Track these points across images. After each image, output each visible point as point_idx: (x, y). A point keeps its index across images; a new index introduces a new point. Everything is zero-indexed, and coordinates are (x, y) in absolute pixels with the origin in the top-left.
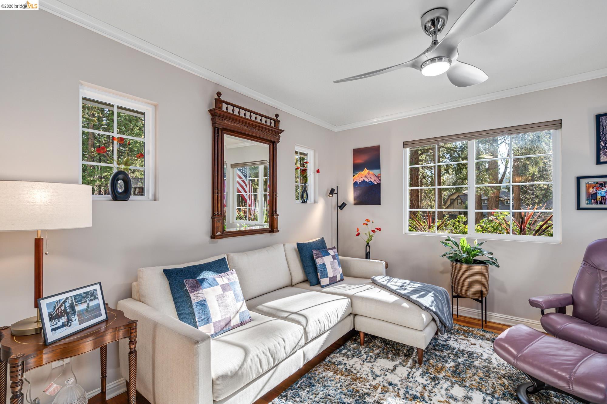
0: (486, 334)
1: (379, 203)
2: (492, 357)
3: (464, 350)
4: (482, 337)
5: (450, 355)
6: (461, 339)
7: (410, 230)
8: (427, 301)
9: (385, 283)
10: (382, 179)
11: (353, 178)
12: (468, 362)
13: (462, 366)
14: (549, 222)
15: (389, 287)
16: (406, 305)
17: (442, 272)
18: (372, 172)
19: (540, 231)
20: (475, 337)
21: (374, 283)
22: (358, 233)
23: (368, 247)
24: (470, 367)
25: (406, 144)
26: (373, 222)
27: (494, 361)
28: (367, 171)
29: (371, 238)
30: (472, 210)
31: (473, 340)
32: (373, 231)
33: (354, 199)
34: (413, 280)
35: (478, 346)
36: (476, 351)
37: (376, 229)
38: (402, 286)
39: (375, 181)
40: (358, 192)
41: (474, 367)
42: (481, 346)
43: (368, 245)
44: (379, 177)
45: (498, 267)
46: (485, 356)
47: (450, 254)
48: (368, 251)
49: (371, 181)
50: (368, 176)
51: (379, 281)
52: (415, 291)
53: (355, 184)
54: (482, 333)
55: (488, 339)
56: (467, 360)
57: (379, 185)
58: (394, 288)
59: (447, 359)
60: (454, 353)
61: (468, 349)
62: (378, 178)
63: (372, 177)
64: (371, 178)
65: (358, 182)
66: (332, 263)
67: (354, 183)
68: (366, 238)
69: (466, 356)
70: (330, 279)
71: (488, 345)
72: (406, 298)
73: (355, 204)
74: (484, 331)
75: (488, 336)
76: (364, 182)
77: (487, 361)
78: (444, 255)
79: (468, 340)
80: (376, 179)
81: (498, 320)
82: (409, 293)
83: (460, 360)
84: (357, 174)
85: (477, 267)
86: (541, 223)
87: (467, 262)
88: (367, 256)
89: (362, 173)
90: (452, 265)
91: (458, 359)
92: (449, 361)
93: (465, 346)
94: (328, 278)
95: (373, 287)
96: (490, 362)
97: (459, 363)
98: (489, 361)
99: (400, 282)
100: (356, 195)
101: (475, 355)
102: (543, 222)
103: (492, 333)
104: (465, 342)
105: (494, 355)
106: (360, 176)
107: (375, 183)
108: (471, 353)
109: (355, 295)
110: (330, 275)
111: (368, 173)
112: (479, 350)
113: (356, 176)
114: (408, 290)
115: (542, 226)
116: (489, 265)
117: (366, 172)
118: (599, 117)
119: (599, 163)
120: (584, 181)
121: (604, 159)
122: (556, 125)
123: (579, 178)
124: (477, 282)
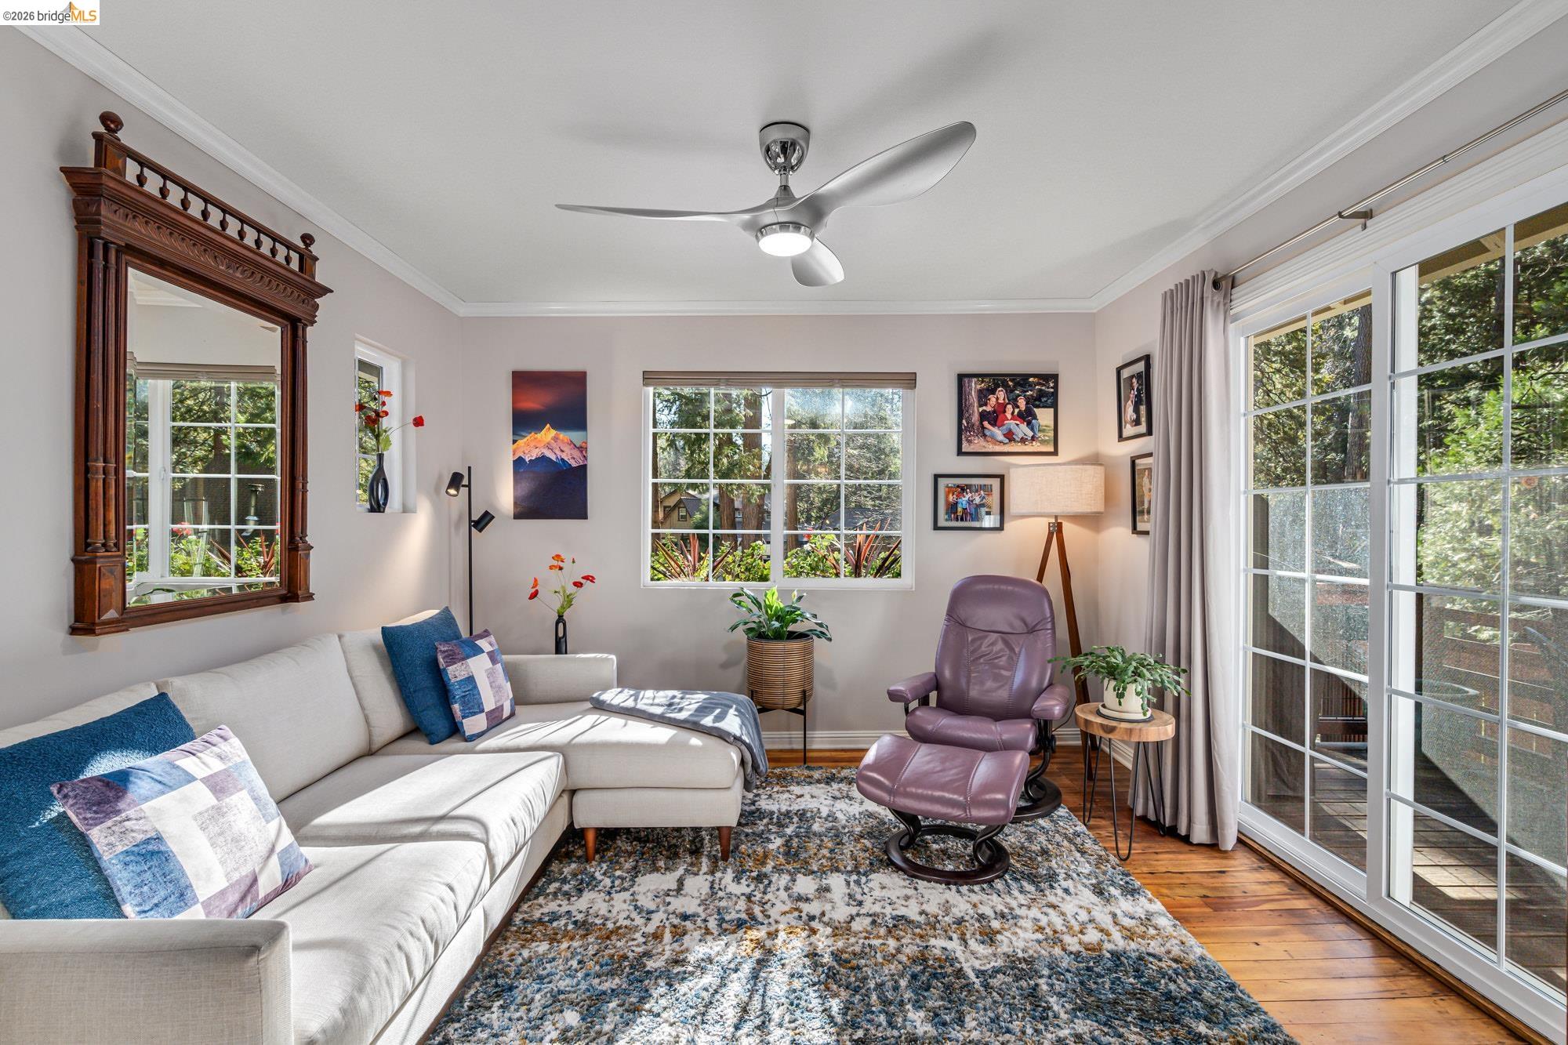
0: (812, 773)
1: (585, 517)
2: (834, 810)
3: (788, 812)
4: (808, 780)
5: (770, 827)
6: (778, 792)
7: (652, 579)
8: (732, 723)
9: (630, 703)
10: (590, 454)
11: (511, 447)
12: (802, 830)
13: (796, 840)
14: (896, 552)
15: (644, 712)
16: (695, 741)
17: (725, 666)
18: (564, 435)
19: (881, 571)
20: (798, 784)
21: (600, 706)
22: (534, 590)
23: (561, 625)
24: (809, 838)
25: (649, 377)
26: (574, 562)
27: (839, 815)
28: (553, 432)
29: (569, 601)
30: (778, 530)
31: (796, 790)
32: (578, 584)
33: (515, 504)
34: (688, 688)
35: (807, 797)
36: (809, 806)
37: (583, 578)
38: (670, 705)
39: (572, 458)
40: (526, 486)
41: (815, 834)
42: (812, 797)
43: (560, 619)
44: (582, 449)
45: (830, 640)
46: (825, 812)
47: (746, 623)
48: (561, 634)
49: (562, 459)
50: (554, 445)
51: (615, 702)
52: (703, 710)
53: (518, 463)
54: (806, 772)
55: (819, 781)
56: (800, 827)
57: (583, 468)
58: (658, 711)
59: (768, 835)
60: (775, 820)
61: (795, 807)
62: (582, 452)
63: (566, 448)
64: (563, 451)
65: (527, 460)
66: (491, 674)
67: (515, 462)
68: (557, 603)
69: (796, 819)
70: (489, 714)
71: (822, 791)
72: (692, 726)
73: (517, 516)
74: (808, 768)
75: (817, 775)
76: (543, 459)
77: (830, 819)
78: (733, 628)
79: (788, 791)
80: (576, 454)
81: (822, 742)
82: (691, 715)
83: (789, 831)
84: (525, 437)
85: (795, 645)
86: (883, 555)
87: (778, 636)
88: (560, 647)
89: (539, 436)
90: (751, 648)
91: (786, 830)
92: (772, 837)
93: (788, 803)
94: (484, 715)
95: (603, 718)
96: (835, 819)
97: (790, 836)
98: (831, 817)
99: (663, 696)
100: (521, 493)
101: (809, 815)
102: (887, 553)
103: (821, 768)
104: (786, 795)
105: (836, 805)
106: (532, 444)
107: (574, 464)
108: (801, 812)
109: (574, 742)
110: (489, 704)
111: (555, 439)
112: (812, 805)
113: (521, 442)
114: (689, 710)
115: (886, 559)
116: (815, 637)
117: (548, 434)
118: (962, 378)
119: (960, 453)
120: (942, 482)
121: (966, 447)
122: (909, 380)
123: (937, 477)
124: (796, 675)
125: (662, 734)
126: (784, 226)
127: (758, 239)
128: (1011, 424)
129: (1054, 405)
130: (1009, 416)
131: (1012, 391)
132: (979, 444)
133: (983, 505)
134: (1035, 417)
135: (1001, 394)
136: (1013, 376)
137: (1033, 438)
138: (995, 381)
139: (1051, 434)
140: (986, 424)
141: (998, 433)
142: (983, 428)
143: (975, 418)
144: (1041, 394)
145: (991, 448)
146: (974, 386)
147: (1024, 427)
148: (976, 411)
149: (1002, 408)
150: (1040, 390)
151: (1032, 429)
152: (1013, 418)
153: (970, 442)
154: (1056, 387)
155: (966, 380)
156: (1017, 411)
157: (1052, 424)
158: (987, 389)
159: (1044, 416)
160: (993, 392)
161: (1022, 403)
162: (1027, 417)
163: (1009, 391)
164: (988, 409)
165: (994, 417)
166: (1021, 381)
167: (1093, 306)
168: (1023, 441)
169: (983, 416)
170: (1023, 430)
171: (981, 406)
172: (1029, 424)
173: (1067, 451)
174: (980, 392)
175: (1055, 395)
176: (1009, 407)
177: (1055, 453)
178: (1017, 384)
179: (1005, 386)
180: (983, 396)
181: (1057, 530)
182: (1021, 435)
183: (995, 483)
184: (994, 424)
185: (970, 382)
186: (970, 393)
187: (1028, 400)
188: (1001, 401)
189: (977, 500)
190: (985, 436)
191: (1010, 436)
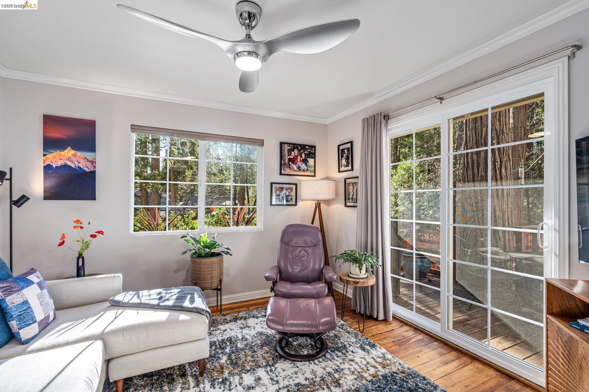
0: (226, 317)
1: (94, 199)
2: (244, 334)
3: (223, 340)
4: (225, 321)
5: (217, 350)
6: (213, 330)
7: (134, 231)
9: (135, 300)
10: (97, 165)
11: (43, 158)
12: (234, 349)
13: (233, 355)
14: (254, 215)
15: (148, 304)
16: (183, 317)
18: (80, 154)
19: (248, 222)
20: (222, 324)
21: (116, 305)
22: (61, 241)
23: (81, 260)
24: (238, 352)
25: (134, 128)
26: (89, 223)
27: (247, 336)
28: (73, 152)
29: (87, 245)
31: (222, 327)
32: (93, 236)
33: (45, 191)
34: (167, 286)
35: (229, 330)
36: (231, 335)
37: (96, 232)
38: (161, 298)
39: (86, 167)
40: (53, 182)
41: (241, 349)
42: (231, 330)
43: (80, 256)
44: (93, 162)
45: (231, 255)
46: (240, 337)
47: (191, 250)
48: (80, 264)
49: (79, 167)
50: (73, 159)
51: (126, 300)
52: (181, 298)
53: (47, 168)
54: (223, 317)
55: (230, 321)
56: (232, 347)
57: (94, 173)
58: (156, 302)
59: (218, 355)
60: (218, 346)
61: (225, 337)
62: (92, 164)
63: (82, 162)
64: (80, 163)
65: (54, 166)
66: (40, 297)
67: (45, 168)
68: (78, 248)
69: (228, 344)
70: (40, 323)
71: (234, 326)
72: (177, 308)
73: (46, 198)
74: (223, 315)
75: (228, 318)
76: (65, 166)
77: (244, 339)
78: (184, 253)
79: (219, 329)
80: (89, 165)
82: (175, 303)
83: (227, 350)
84: (53, 153)
85: (215, 259)
87: (208, 255)
88: (80, 273)
89: (63, 153)
90: (193, 262)
91: (226, 350)
92: (220, 356)
93: (221, 335)
94: (36, 324)
95: (120, 311)
96: (246, 339)
97: (229, 354)
98: (244, 338)
99: (154, 292)
100: (48, 185)
101: (233, 339)
102: (250, 216)
103: (229, 314)
104: (218, 332)
105: (243, 332)
106: (58, 158)
107: (87, 170)
108: (229, 339)
109: (106, 330)
110: (39, 315)
111: (74, 155)
112: (233, 334)
113: (50, 156)
114: (172, 299)
115: (250, 218)
116: (224, 254)
117: (69, 152)
118: (282, 144)
119: (281, 174)
120: (274, 186)
121: (283, 172)
122: (261, 143)
123: (272, 184)
124: (216, 273)
125: (162, 316)
126: (250, 53)
127: (235, 59)
128: (300, 164)
129: (314, 158)
130: (299, 161)
131: (300, 151)
132: (288, 171)
133: (289, 196)
134: (308, 162)
135: (296, 151)
136: (300, 145)
137: (307, 170)
138: (294, 146)
139: (313, 169)
140: (290, 163)
141: (295, 167)
142: (290, 165)
143: (287, 160)
144: (310, 153)
145: (292, 173)
146: (286, 148)
147: (304, 165)
148: (287, 158)
149: (296, 158)
150: (310, 151)
151: (307, 166)
152: (300, 162)
153: (284, 170)
154: (315, 151)
155: (283, 145)
156: (301, 159)
157: (313, 165)
158: (291, 149)
159: (311, 161)
160: (293, 150)
161: (303, 156)
162: (305, 161)
163: (299, 151)
164: (291, 157)
165: (293, 161)
167: (328, 121)
168: (304, 170)
169: (290, 160)
170: (303, 166)
171: (289, 156)
172: (306, 164)
173: (320, 174)
174: (289, 150)
175: (315, 154)
176: (299, 157)
177: (315, 176)
178: (302, 148)
179: (298, 149)
180: (290, 151)
181: (318, 206)
182: (303, 168)
183: (294, 187)
184: (293, 164)
185: (285, 146)
186: (285, 150)
187: (306, 155)
188: (296, 154)
189: (287, 194)
190: (290, 168)
191: (299, 168)
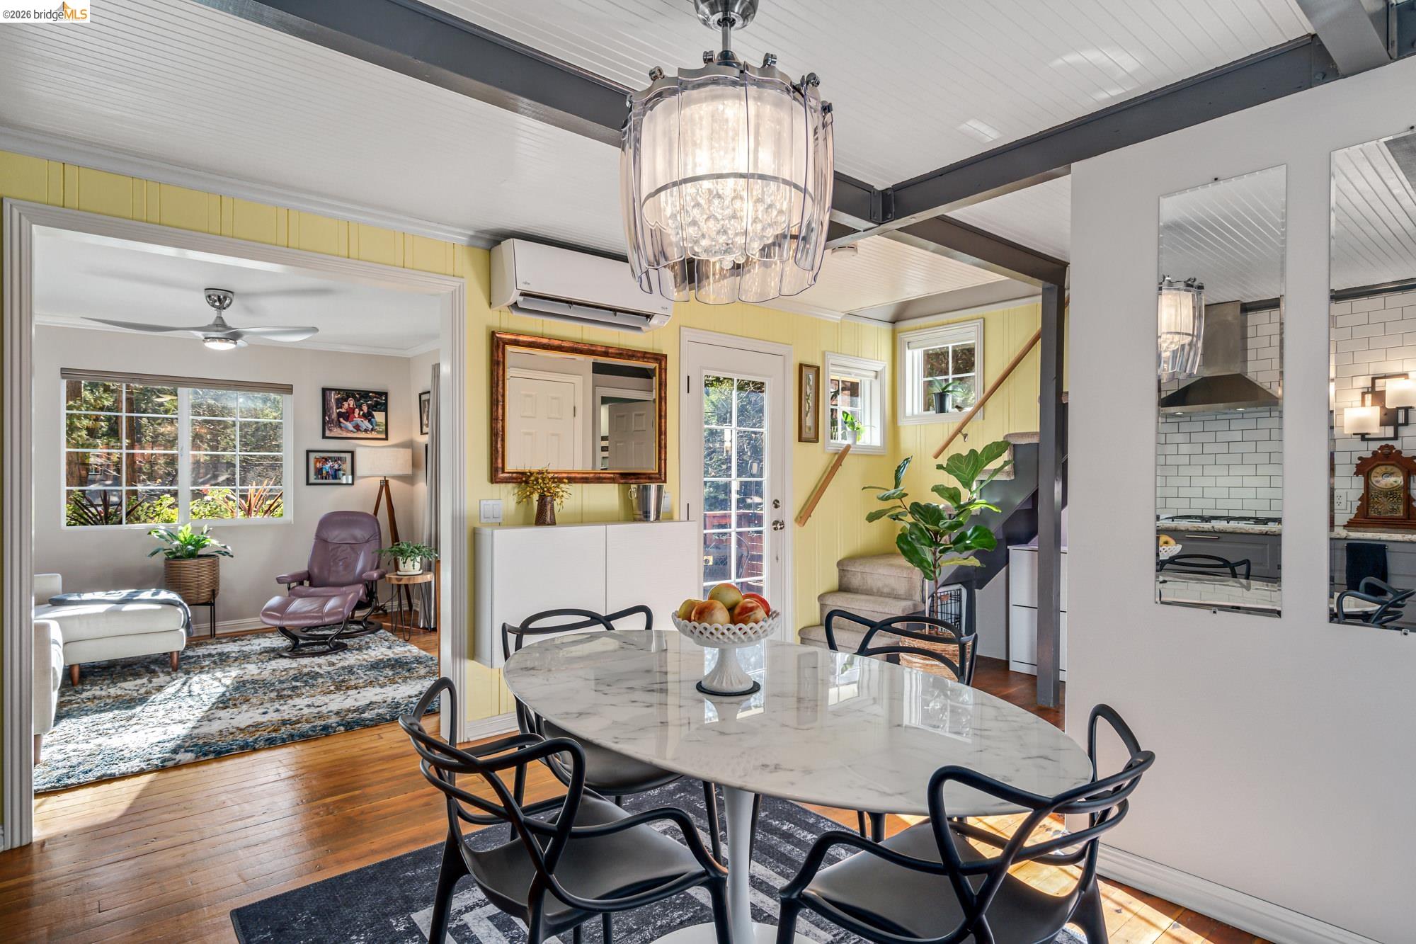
0: (220, 640)
3: (209, 654)
7: (69, 525)
13: (219, 660)
14: (279, 500)
19: (269, 513)
24: (228, 658)
25: (64, 372)
30: (185, 486)
35: (221, 648)
42: (224, 647)
45: (232, 556)
47: (164, 549)
54: (216, 640)
56: (221, 657)
61: (214, 652)
69: (216, 655)
75: (225, 640)
78: (154, 553)
81: (224, 629)
85: (204, 562)
86: (269, 502)
87: (192, 555)
91: (211, 658)
92: (203, 662)
97: (214, 660)
101: (227, 652)
102: (273, 501)
104: (205, 649)
105: (243, 647)
108: (219, 653)
112: (228, 649)
115: (271, 506)
116: (220, 556)
118: (325, 391)
119: (324, 437)
120: (312, 456)
121: (328, 433)
122: (288, 389)
123: (308, 452)
124: (206, 579)
128: (358, 420)
129: (386, 410)
130: (356, 415)
131: (358, 400)
132: (336, 432)
133: (339, 470)
134: (373, 417)
135: (351, 402)
136: (359, 392)
137: (372, 430)
138: (347, 394)
139: (384, 427)
140: (341, 420)
141: (350, 426)
142: (340, 422)
143: (334, 416)
144: (377, 403)
145: (345, 434)
146: (333, 397)
147: (366, 422)
148: (335, 412)
149: (352, 411)
150: (376, 401)
151: (372, 424)
152: (359, 417)
153: (331, 430)
154: (386, 400)
155: (328, 392)
156: (361, 413)
157: (384, 421)
158: (342, 399)
159: (379, 417)
160: (346, 400)
161: (365, 408)
162: (368, 416)
163: (357, 400)
164: (343, 410)
165: (347, 416)
166: (364, 395)
167: (409, 354)
168: (366, 431)
169: (340, 415)
170: (365, 424)
171: (338, 408)
172: (370, 421)
173: (394, 438)
174: (337, 400)
175: (386, 404)
176: (357, 410)
177: (386, 439)
178: (362, 397)
179: (354, 397)
180: (339, 403)
181: (385, 484)
182: (364, 428)
183: (348, 456)
184: (347, 420)
185: (330, 394)
186: (330, 401)
187: (369, 407)
188: (351, 406)
189: (336, 466)
190: (341, 427)
191: (357, 428)
